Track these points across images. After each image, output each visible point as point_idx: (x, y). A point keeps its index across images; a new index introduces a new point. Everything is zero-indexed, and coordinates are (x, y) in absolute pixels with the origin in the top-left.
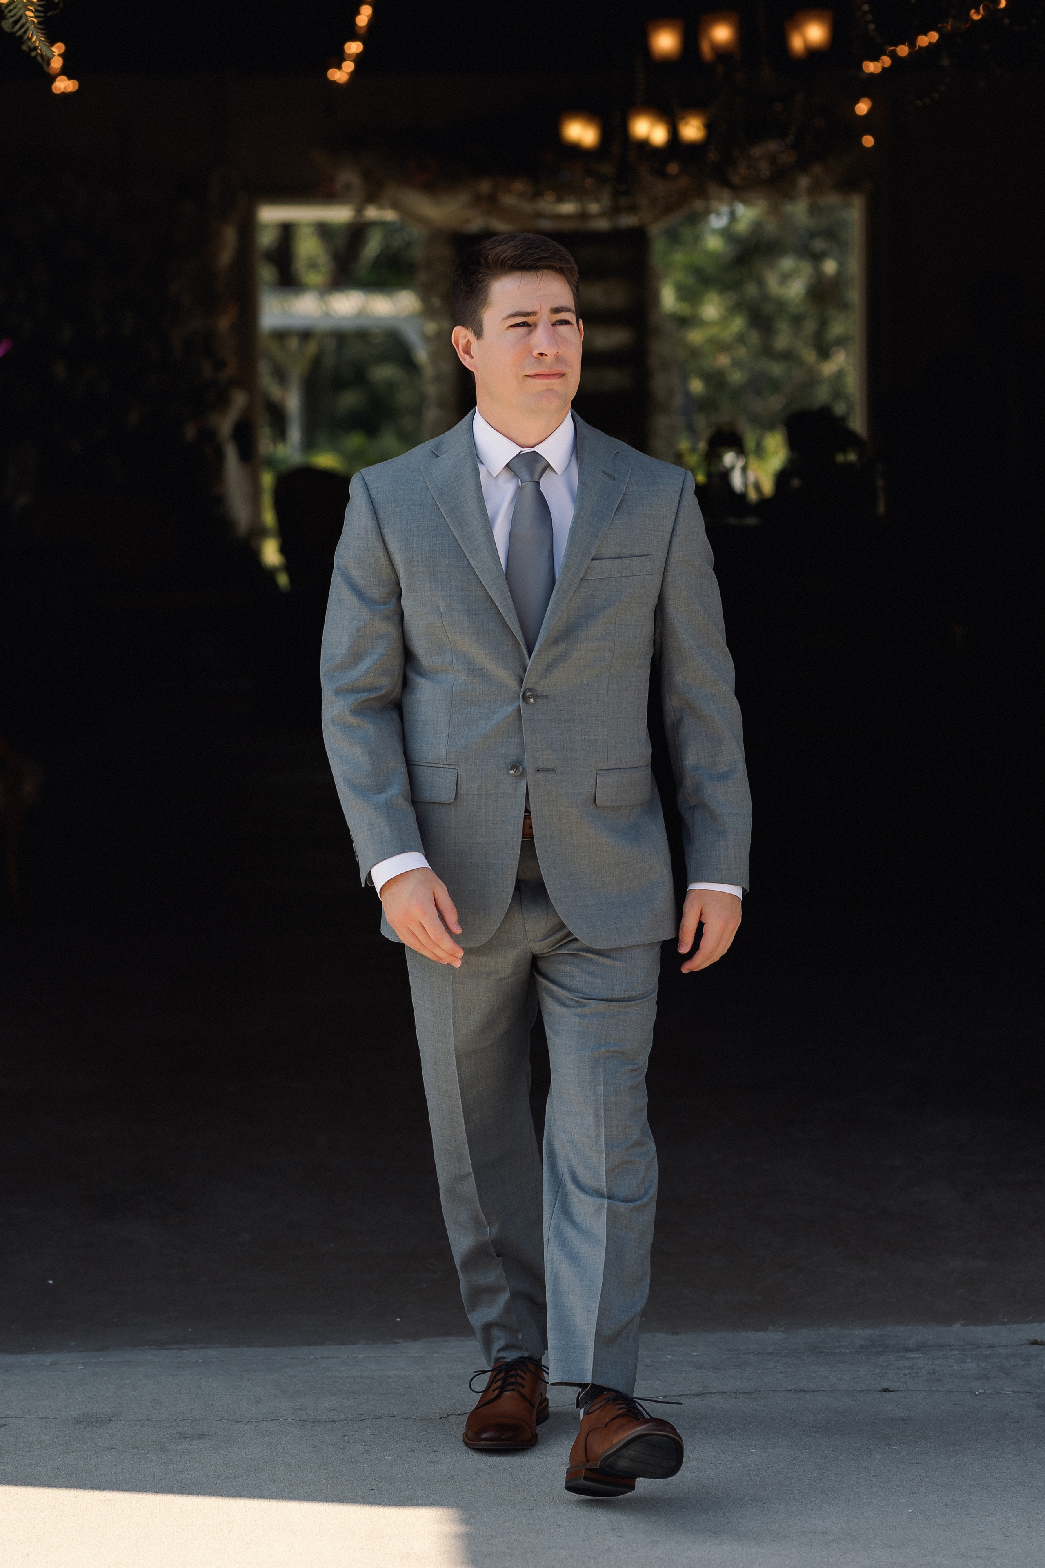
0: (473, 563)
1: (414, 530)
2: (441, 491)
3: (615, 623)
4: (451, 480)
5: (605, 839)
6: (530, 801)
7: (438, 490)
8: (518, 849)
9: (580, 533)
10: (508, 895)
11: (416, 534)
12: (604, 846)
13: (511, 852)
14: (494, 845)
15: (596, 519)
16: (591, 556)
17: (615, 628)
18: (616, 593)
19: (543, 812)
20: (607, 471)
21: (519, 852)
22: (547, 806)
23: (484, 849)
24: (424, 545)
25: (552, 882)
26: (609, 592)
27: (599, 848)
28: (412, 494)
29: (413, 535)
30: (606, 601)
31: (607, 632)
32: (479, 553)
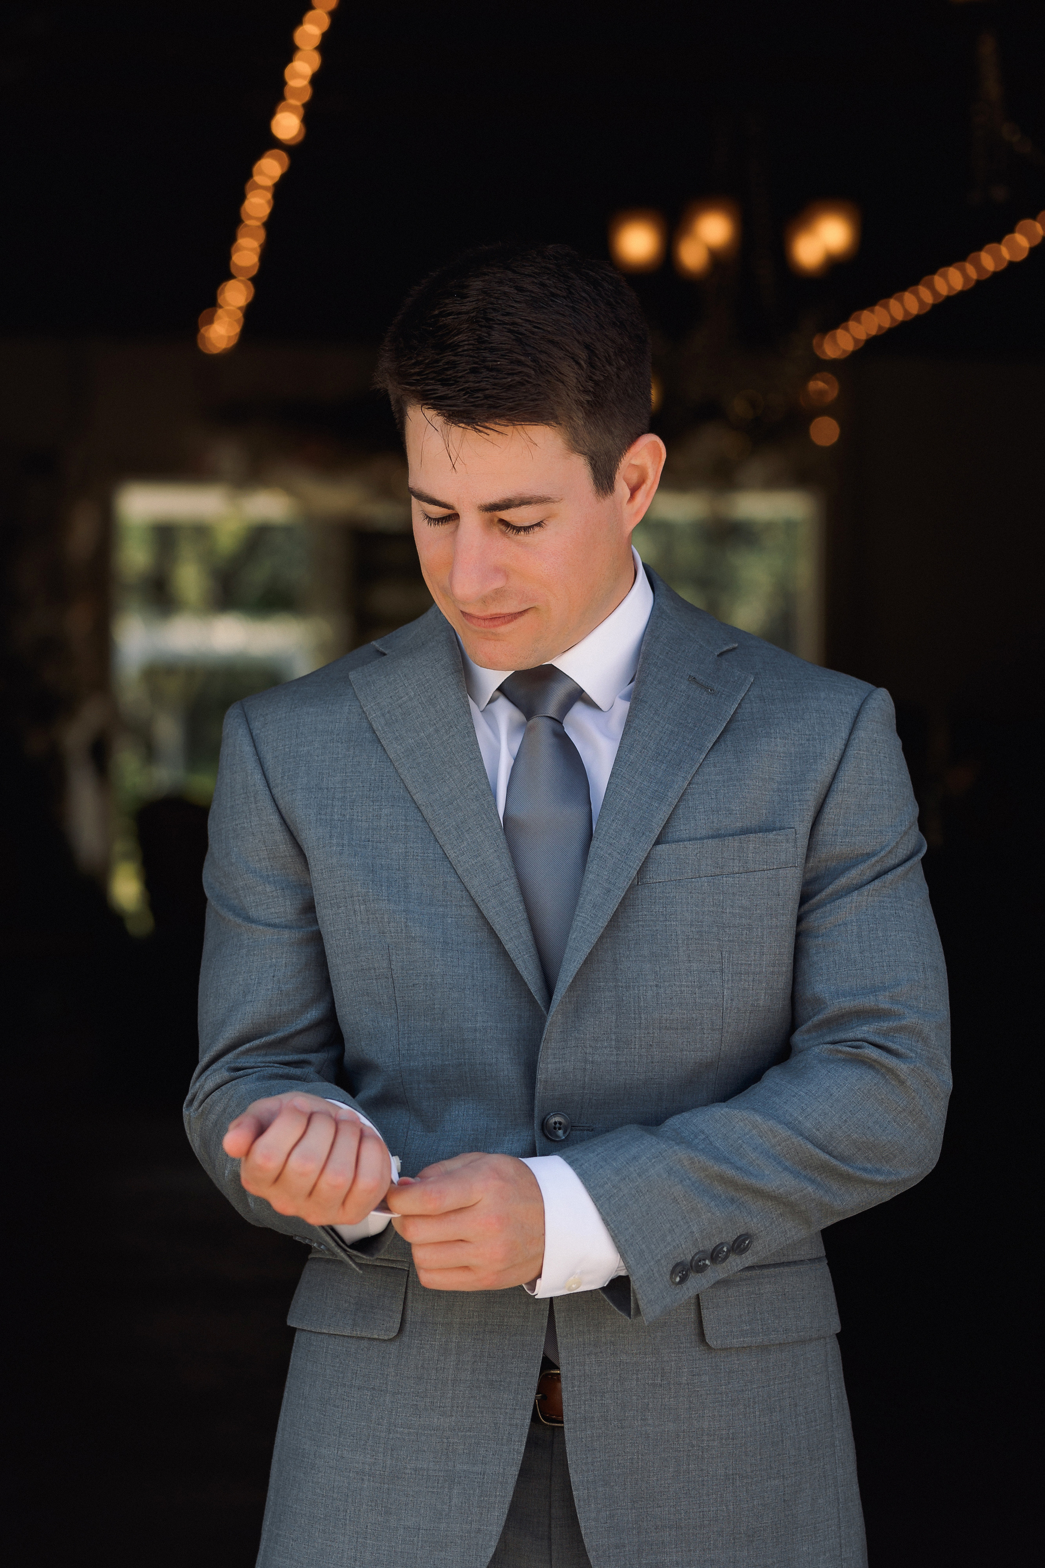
0: (452, 854)
1: (335, 788)
2: (388, 716)
3: (722, 971)
4: (407, 694)
5: (706, 1423)
6: (559, 1345)
7: (383, 715)
8: (521, 1441)
9: (626, 794)
10: (490, 1540)
11: (339, 795)
12: (705, 1438)
13: (505, 1448)
14: (468, 1433)
15: (663, 767)
16: (652, 835)
17: (723, 981)
18: (711, 909)
19: (587, 1368)
20: (700, 678)
21: (523, 1447)
22: (596, 1354)
23: (445, 1441)
24: (355, 817)
25: (593, 1515)
26: (697, 906)
27: (694, 1442)
28: (332, 722)
29: (334, 798)
30: (692, 925)
31: (704, 989)
32: (465, 833)
